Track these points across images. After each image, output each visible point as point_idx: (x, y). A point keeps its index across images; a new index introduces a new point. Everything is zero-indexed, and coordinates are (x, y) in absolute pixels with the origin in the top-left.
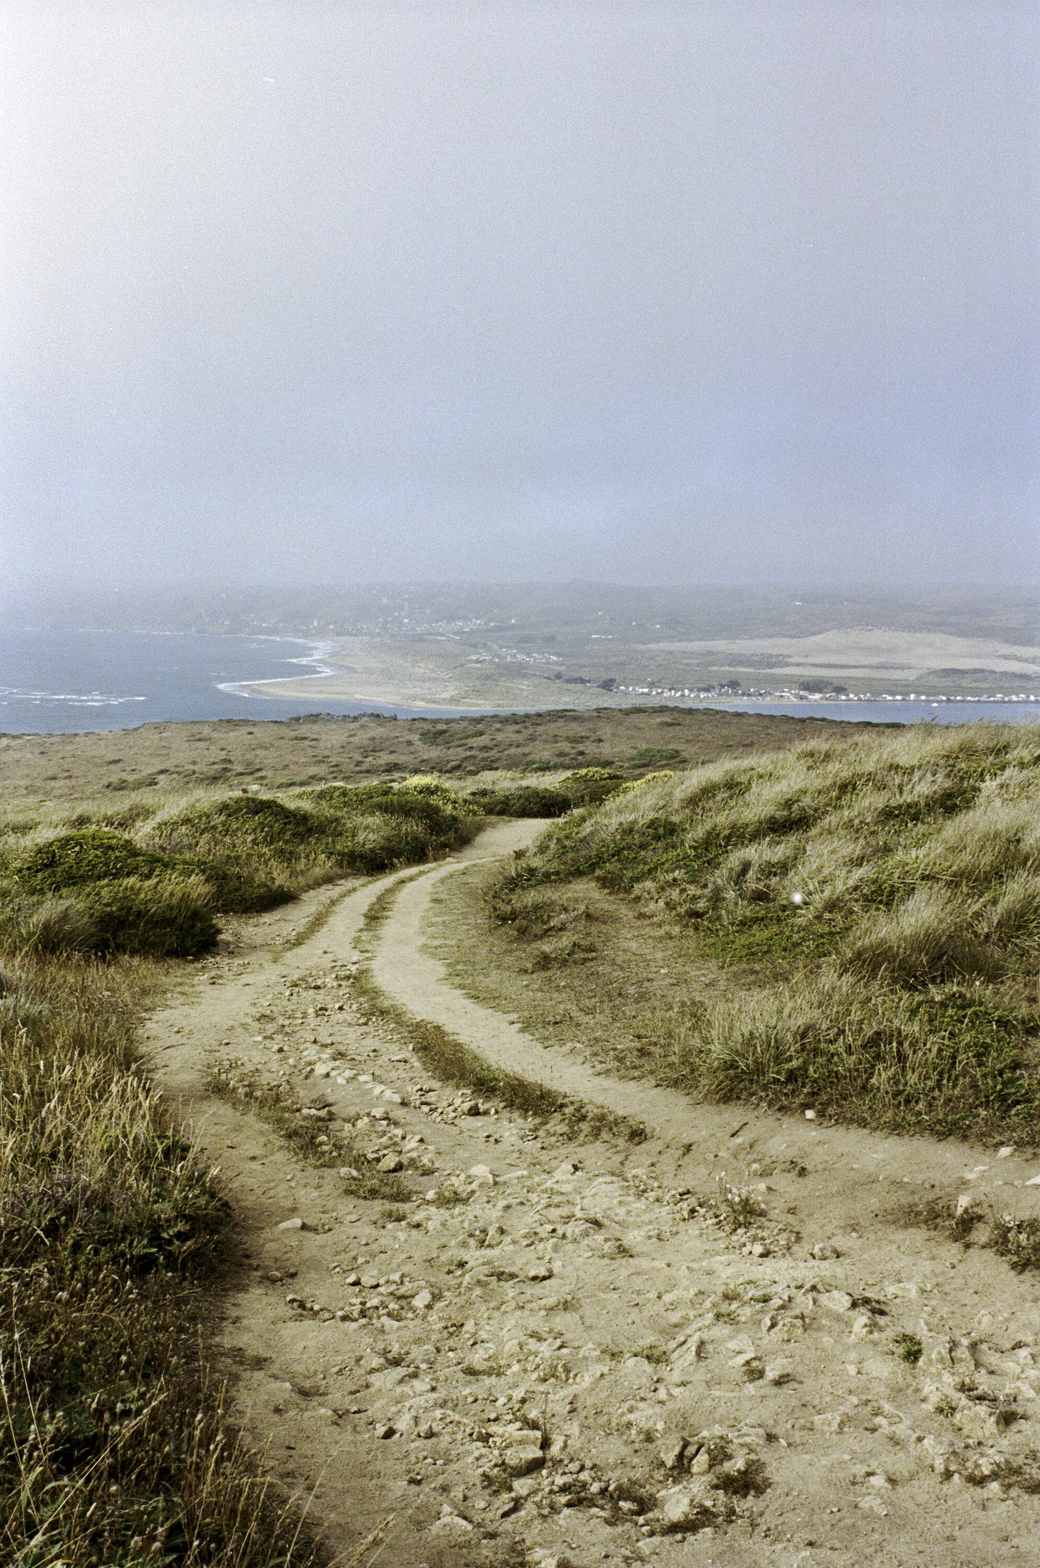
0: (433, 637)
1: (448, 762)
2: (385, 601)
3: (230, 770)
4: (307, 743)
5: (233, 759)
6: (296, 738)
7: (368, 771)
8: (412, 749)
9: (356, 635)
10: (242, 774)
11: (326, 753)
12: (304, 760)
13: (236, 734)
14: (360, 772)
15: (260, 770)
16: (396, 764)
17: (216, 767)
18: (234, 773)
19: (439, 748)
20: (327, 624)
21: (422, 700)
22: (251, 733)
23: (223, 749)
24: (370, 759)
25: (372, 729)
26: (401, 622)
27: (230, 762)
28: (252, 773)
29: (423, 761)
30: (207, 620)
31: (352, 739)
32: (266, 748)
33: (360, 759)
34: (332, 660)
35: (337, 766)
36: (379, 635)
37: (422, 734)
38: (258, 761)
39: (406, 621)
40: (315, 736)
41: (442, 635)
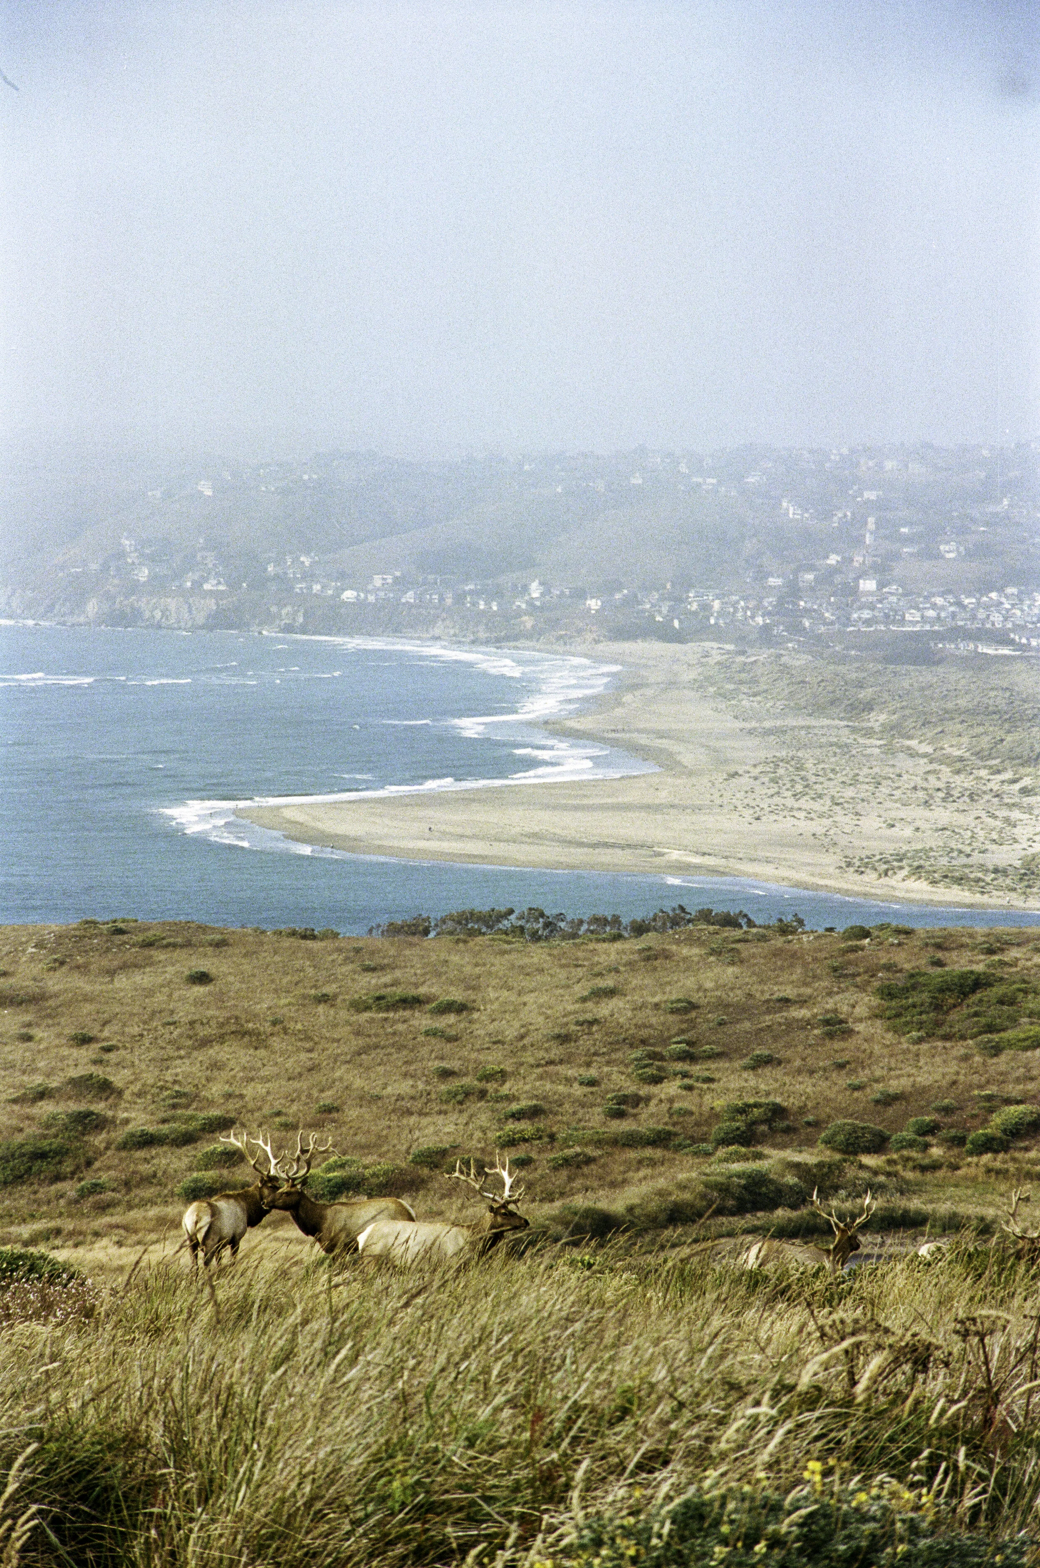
0: (965, 647)
1: (992, 1103)
2: (791, 510)
3: (99, 1123)
4: (422, 1020)
5: (118, 1079)
6: (380, 1002)
7: (660, 1140)
8: (844, 1049)
9: (678, 637)
10: (147, 1141)
11: (494, 1060)
12: (405, 1087)
13: (143, 979)
14: (632, 1141)
15: (224, 1124)
16: (778, 1111)
17: (46, 1108)
18: (119, 1135)
19: (959, 1049)
20: (581, 594)
21: (917, 871)
22: (202, 978)
23: (84, 1040)
24: (671, 1088)
25: (688, 966)
26: (852, 591)
27: (105, 1088)
28: (187, 1139)
29: (888, 1100)
30: (143, 574)
31: (604, 1009)
32: (257, 1040)
33: (631, 1088)
34: (586, 724)
35: (534, 1113)
36: (766, 636)
37: (888, 993)
38: (216, 1090)
39: (868, 585)
40: (457, 995)
41: (1002, 638)
